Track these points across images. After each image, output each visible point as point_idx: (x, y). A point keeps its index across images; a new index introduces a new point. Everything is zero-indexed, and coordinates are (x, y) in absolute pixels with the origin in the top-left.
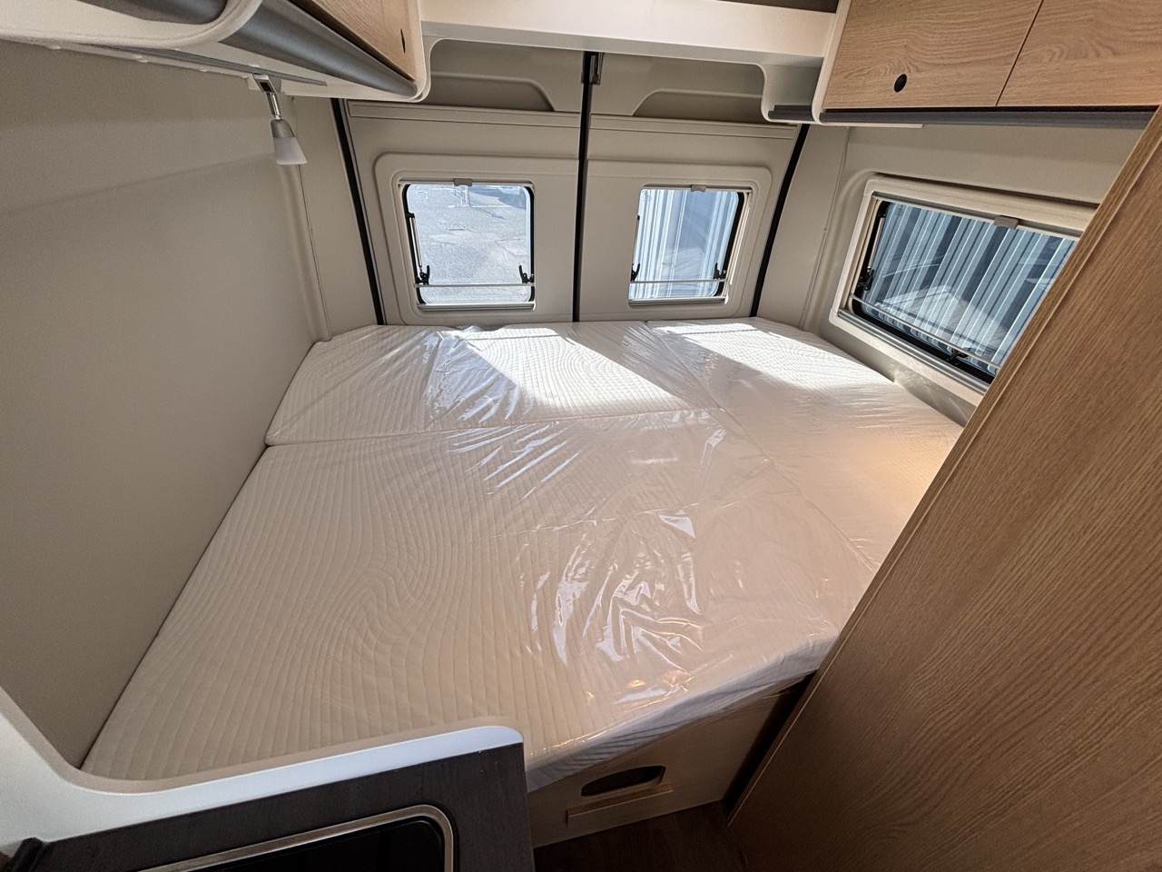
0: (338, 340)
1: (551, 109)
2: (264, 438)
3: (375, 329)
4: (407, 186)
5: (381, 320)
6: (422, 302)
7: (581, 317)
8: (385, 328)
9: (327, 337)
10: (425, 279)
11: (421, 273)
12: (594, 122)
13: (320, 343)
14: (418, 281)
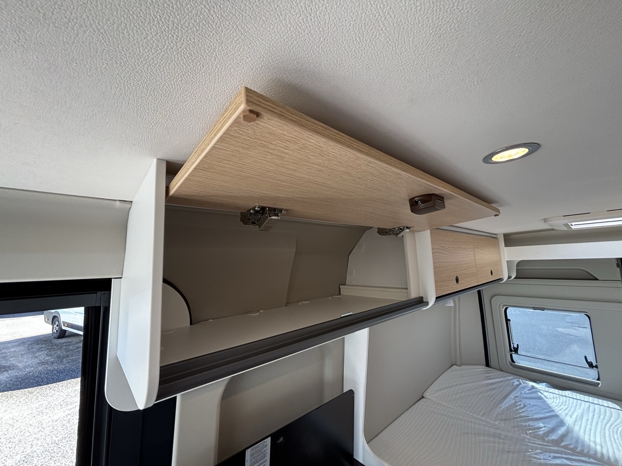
0: (463, 367)
2: (423, 394)
3: (483, 368)
4: (506, 309)
5: (488, 364)
6: (513, 362)
8: (489, 369)
9: (459, 363)
10: (516, 350)
11: (514, 347)
13: (455, 366)
14: (511, 350)
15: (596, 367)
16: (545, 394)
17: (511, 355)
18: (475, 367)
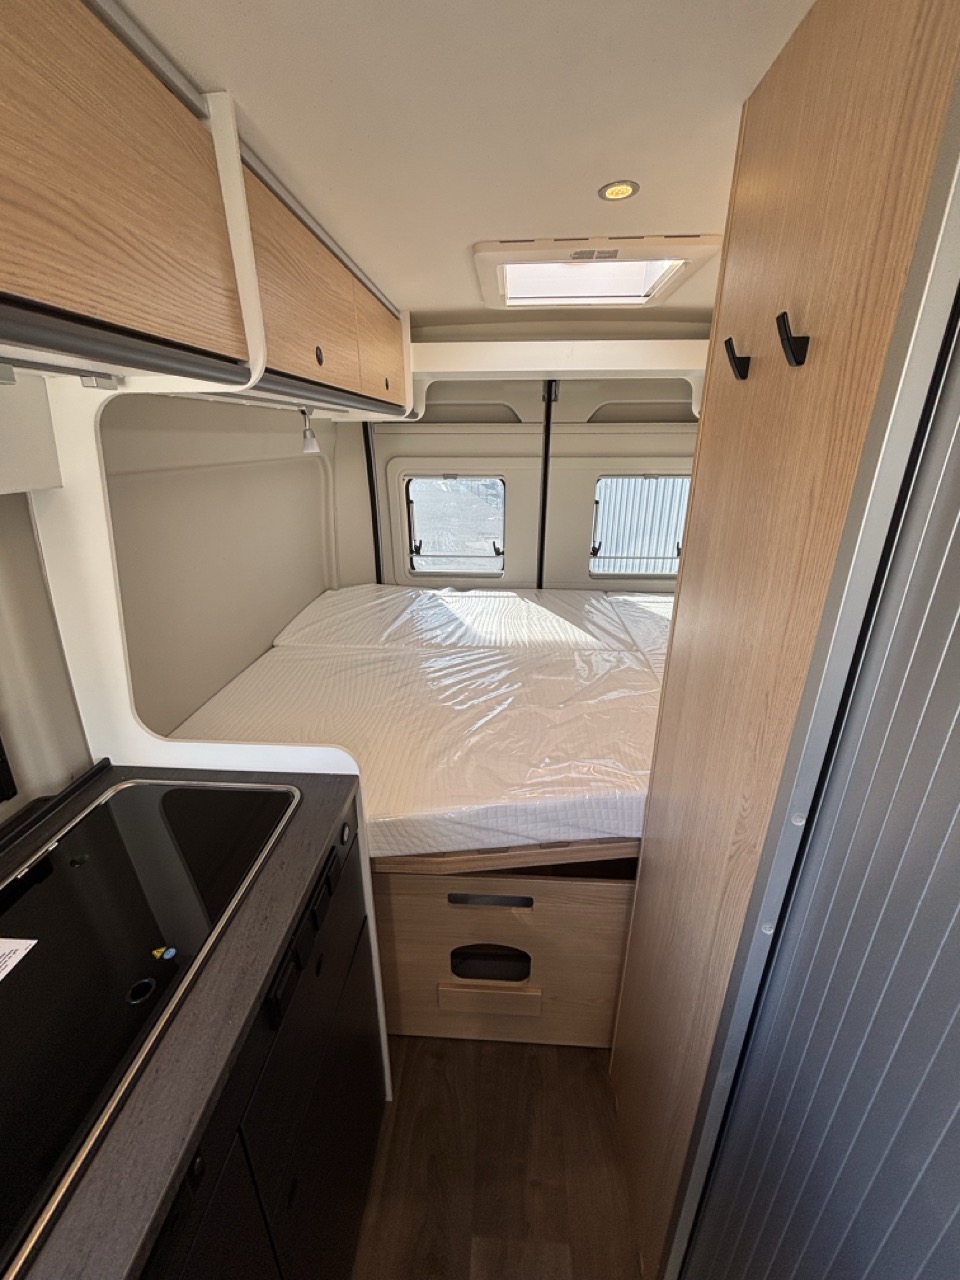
1: (520, 422)
2: (273, 643)
3: (373, 587)
4: (409, 481)
5: (378, 581)
6: (413, 567)
7: (544, 585)
9: (335, 585)
10: (417, 550)
11: (415, 545)
12: (553, 429)
13: (329, 592)
14: (411, 552)
15: (503, 553)
16: (447, 599)
17: (411, 559)
18: (360, 587)
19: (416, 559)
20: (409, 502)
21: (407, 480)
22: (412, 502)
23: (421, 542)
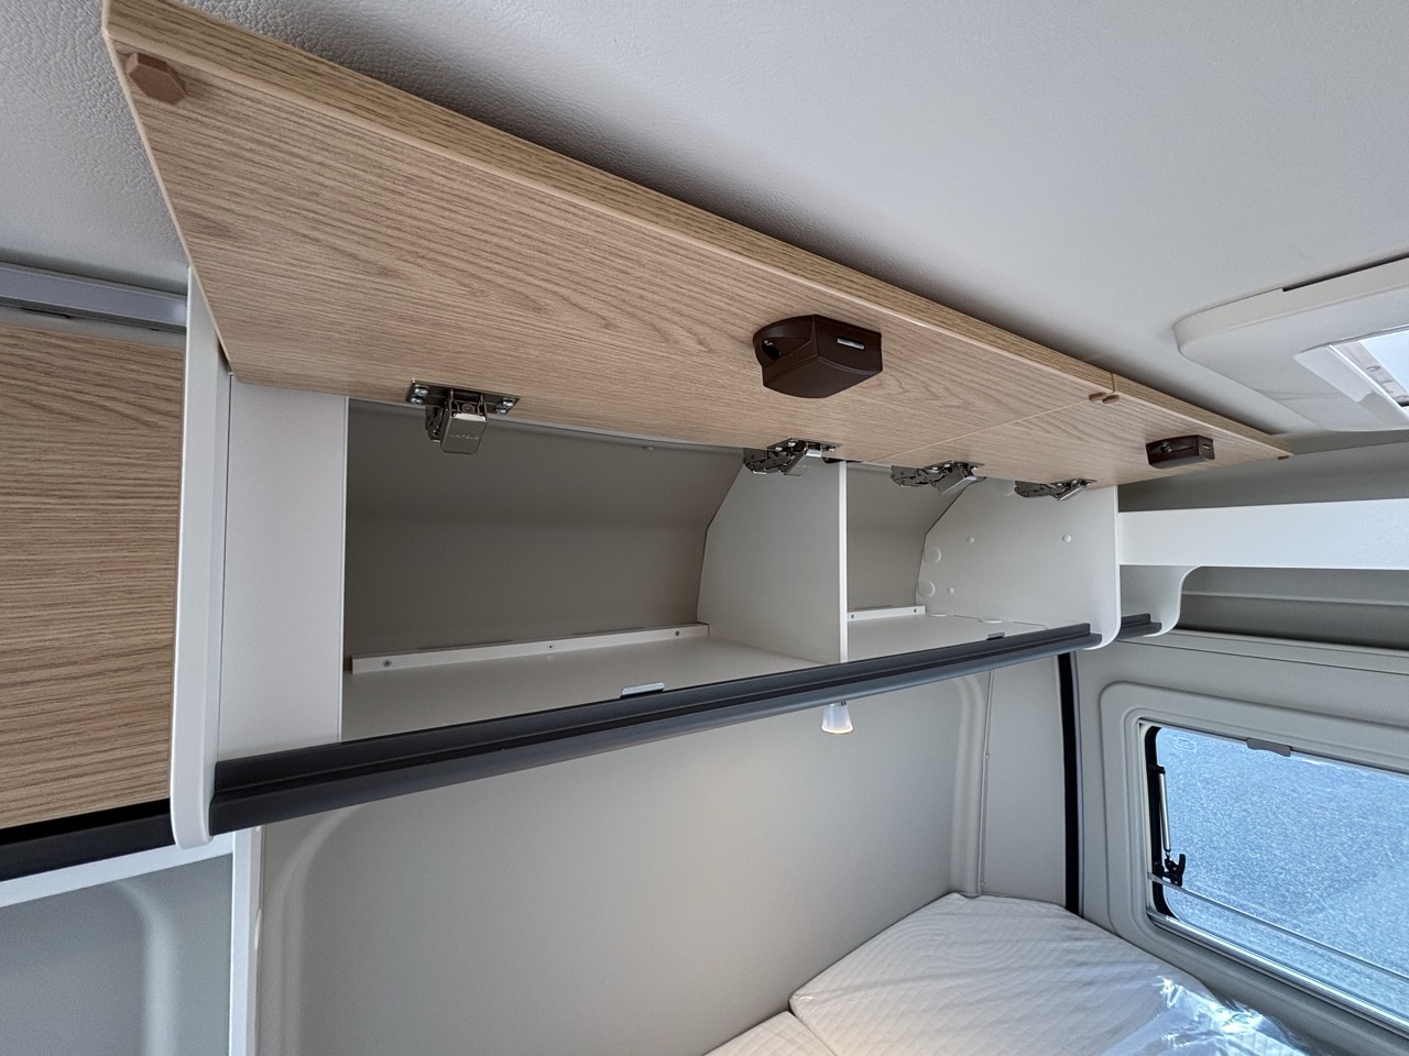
0: (985, 903)
2: (790, 997)
3: (1057, 915)
4: (1156, 730)
5: (1073, 904)
8: (1075, 921)
9: (970, 889)
10: (1176, 873)
11: (1167, 861)
13: (956, 895)
14: (1158, 871)
17: (1158, 889)
19: (1169, 893)
20: (1154, 772)
21: (1147, 726)
22: (1162, 770)
23: (1182, 858)
